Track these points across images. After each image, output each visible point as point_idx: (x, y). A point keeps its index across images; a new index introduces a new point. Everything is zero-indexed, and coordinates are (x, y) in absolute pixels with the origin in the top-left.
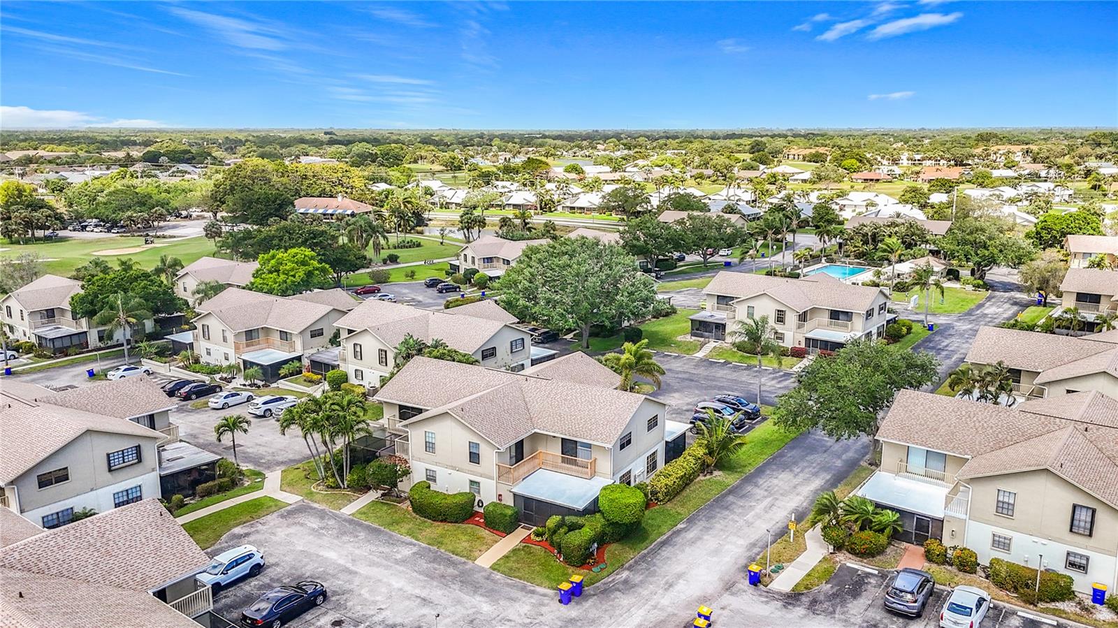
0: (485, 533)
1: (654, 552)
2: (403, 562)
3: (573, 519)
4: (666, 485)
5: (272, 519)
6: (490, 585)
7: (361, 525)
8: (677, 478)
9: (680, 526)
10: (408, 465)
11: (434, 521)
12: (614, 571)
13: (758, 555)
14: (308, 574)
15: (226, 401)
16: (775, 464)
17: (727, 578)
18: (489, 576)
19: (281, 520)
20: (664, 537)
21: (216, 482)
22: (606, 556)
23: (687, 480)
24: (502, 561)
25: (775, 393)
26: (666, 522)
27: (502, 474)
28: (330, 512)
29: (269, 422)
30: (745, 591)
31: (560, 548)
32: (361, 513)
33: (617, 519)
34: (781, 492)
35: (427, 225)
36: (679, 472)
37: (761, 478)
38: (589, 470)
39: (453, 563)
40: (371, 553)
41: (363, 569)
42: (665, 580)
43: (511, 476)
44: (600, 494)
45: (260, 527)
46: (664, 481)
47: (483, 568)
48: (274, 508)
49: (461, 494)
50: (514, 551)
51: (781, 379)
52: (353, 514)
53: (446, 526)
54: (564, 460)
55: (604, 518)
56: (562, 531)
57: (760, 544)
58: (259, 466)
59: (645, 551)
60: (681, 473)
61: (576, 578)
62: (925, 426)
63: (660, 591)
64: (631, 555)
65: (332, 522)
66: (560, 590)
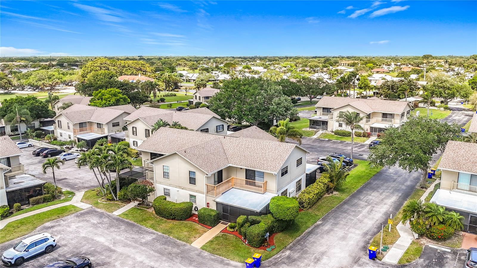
0: (198, 226)
1: (305, 238)
2: (146, 244)
3: (254, 218)
4: (309, 198)
5: (71, 218)
6: (200, 260)
7: (122, 221)
8: (314, 194)
9: (319, 222)
10: (153, 186)
11: (168, 219)
12: (280, 251)
13: (371, 240)
14: (84, 252)
15: (65, 157)
16: (368, 188)
17: (354, 255)
18: (200, 253)
19: (76, 218)
20: (310, 229)
21: (42, 196)
22: (275, 241)
23: (319, 196)
24: (208, 244)
25: (358, 153)
26: (310, 220)
27: (209, 191)
28: (106, 214)
29: (85, 168)
30: (367, 264)
31: (246, 236)
32: (124, 215)
33: (282, 217)
34: (375, 203)
35: (180, 89)
36: (315, 191)
37: (361, 195)
38: (262, 189)
39: (177, 245)
40: (127, 238)
41: (119, 249)
42: (314, 256)
43: (215, 192)
44: (270, 202)
45: (62, 222)
46: (307, 196)
47: (196, 248)
48: (73, 212)
49: (184, 203)
50: (217, 237)
51: (360, 147)
52: (119, 215)
53: (175, 223)
54: (247, 183)
55: (273, 217)
56: (247, 225)
57: (370, 233)
58: (73, 189)
59: (299, 238)
60: (316, 192)
61: (257, 256)
62: (469, 161)
63: (312, 264)
64: (290, 241)
65: (106, 220)
66: (246, 263)
